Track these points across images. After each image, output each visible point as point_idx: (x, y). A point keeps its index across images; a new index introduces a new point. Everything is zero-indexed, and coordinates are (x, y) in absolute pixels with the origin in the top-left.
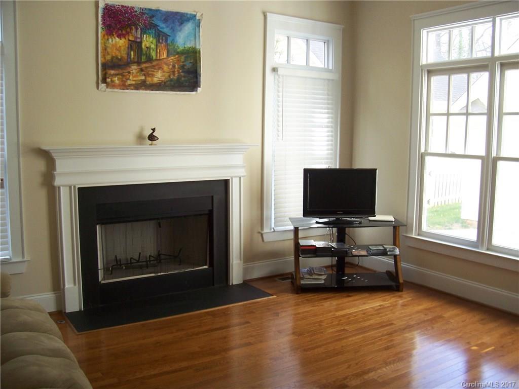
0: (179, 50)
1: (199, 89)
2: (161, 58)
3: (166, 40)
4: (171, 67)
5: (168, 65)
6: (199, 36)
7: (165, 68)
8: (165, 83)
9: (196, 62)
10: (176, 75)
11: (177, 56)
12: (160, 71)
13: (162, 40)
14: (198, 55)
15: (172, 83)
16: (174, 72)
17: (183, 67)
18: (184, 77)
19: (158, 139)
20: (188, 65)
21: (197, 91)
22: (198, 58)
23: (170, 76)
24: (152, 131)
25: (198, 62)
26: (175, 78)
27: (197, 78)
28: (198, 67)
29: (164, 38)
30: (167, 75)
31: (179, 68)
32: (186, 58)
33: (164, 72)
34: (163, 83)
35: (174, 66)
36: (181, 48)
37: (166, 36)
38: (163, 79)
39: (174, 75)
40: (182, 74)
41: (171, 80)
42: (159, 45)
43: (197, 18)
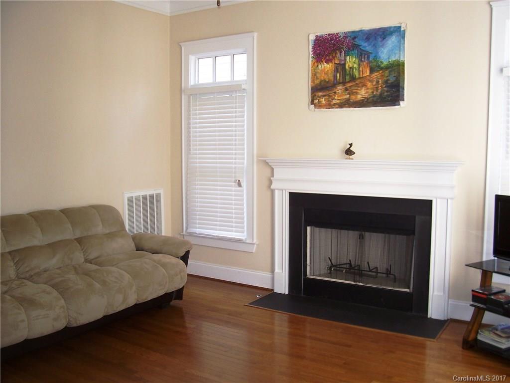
0: (382, 66)
1: (401, 103)
2: (364, 76)
3: (368, 58)
4: (374, 83)
5: (371, 81)
6: (404, 47)
7: (369, 85)
8: (368, 99)
9: (399, 76)
10: (379, 91)
11: (381, 72)
12: (363, 89)
13: (364, 58)
14: (401, 67)
15: (375, 99)
16: (377, 88)
17: (386, 82)
18: (387, 91)
19: (354, 153)
20: (392, 79)
21: (400, 105)
22: (401, 70)
23: (373, 92)
24: (349, 146)
25: (402, 74)
26: (378, 93)
27: (399, 91)
28: (401, 80)
29: (366, 56)
30: (370, 91)
31: (382, 83)
32: (390, 71)
33: (368, 89)
34: (366, 100)
35: (378, 82)
36: (385, 63)
37: (368, 54)
38: (366, 95)
39: (377, 91)
40: (386, 89)
41: (374, 96)
42: (361, 63)
43: (402, 29)
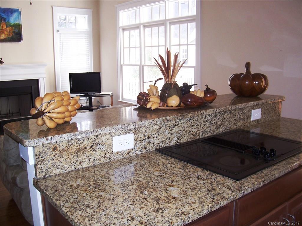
0: (11, 25)
1: (22, 41)
2: (3, 28)
3: (5, 21)
4: (8, 32)
5: (7, 31)
6: (21, 18)
7: (6, 33)
8: (6, 39)
9: (20, 30)
10: (11, 35)
11: (11, 27)
12: (3, 34)
13: (3, 21)
14: (20, 26)
15: (10, 39)
16: (10, 34)
17: (14, 32)
18: (15, 36)
19: (4, 63)
20: (16, 31)
21: (21, 42)
22: (20, 28)
23: (8, 36)
24: (1, 59)
25: (21, 29)
26: (11, 37)
27: (20, 36)
28: (21, 32)
29: (4, 20)
30: (7, 35)
31: (12, 32)
32: (15, 28)
33: (5, 34)
34: (5, 39)
35: (10, 32)
36: (13, 24)
37: (5, 19)
38: (5, 37)
39: (10, 35)
40: (14, 35)
41: (9, 38)
42: (2, 23)
43: (19, 10)
